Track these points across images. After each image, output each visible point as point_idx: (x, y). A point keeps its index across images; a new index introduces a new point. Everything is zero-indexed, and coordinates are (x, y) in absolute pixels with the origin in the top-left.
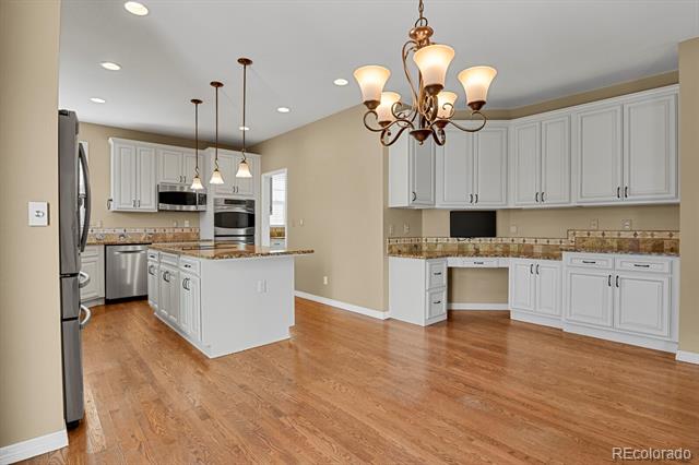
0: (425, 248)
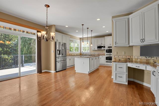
0: (134, 60)
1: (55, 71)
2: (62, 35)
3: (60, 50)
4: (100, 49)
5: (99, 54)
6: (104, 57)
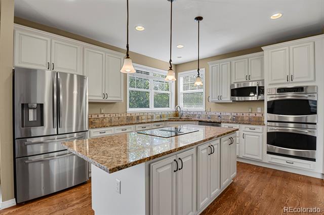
1: (12, 202)
2: (49, 40)
3: (42, 106)
4: (242, 98)
5: (237, 117)
6: (261, 132)
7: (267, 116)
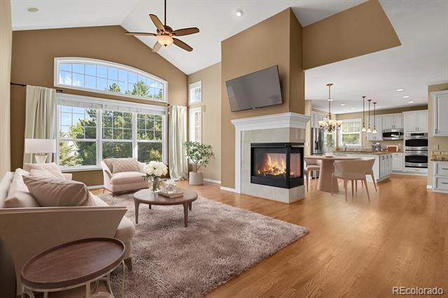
4: (389, 138)
6: (402, 156)
7: (405, 148)
